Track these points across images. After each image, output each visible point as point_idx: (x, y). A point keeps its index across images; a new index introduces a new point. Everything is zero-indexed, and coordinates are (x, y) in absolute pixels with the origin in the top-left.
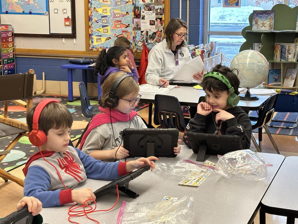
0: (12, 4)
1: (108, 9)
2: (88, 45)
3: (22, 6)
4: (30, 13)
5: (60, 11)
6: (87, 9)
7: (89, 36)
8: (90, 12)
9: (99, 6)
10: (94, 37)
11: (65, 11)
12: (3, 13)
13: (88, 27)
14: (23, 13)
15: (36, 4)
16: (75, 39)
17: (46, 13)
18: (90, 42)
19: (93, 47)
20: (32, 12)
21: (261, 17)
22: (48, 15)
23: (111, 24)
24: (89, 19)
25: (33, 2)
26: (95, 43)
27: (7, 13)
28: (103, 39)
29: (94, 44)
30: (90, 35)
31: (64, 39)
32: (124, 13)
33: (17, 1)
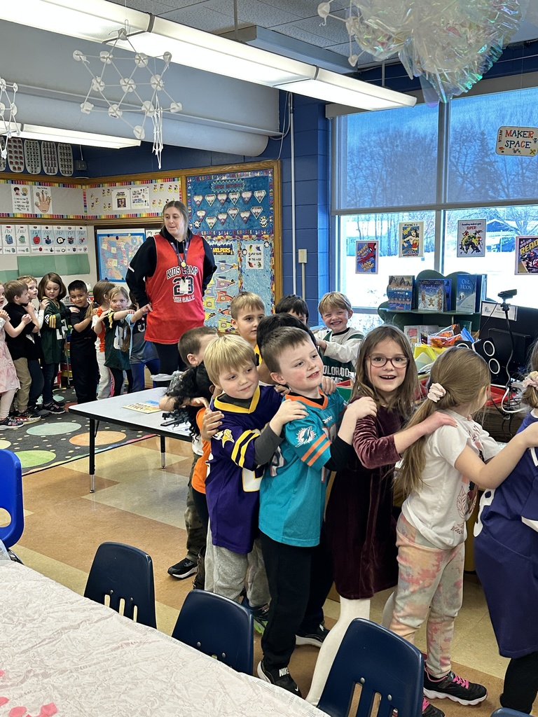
0: (112, 269)
3: (121, 272)
21: (427, 290)
23: (215, 295)
32: (228, 281)
33: (116, 265)
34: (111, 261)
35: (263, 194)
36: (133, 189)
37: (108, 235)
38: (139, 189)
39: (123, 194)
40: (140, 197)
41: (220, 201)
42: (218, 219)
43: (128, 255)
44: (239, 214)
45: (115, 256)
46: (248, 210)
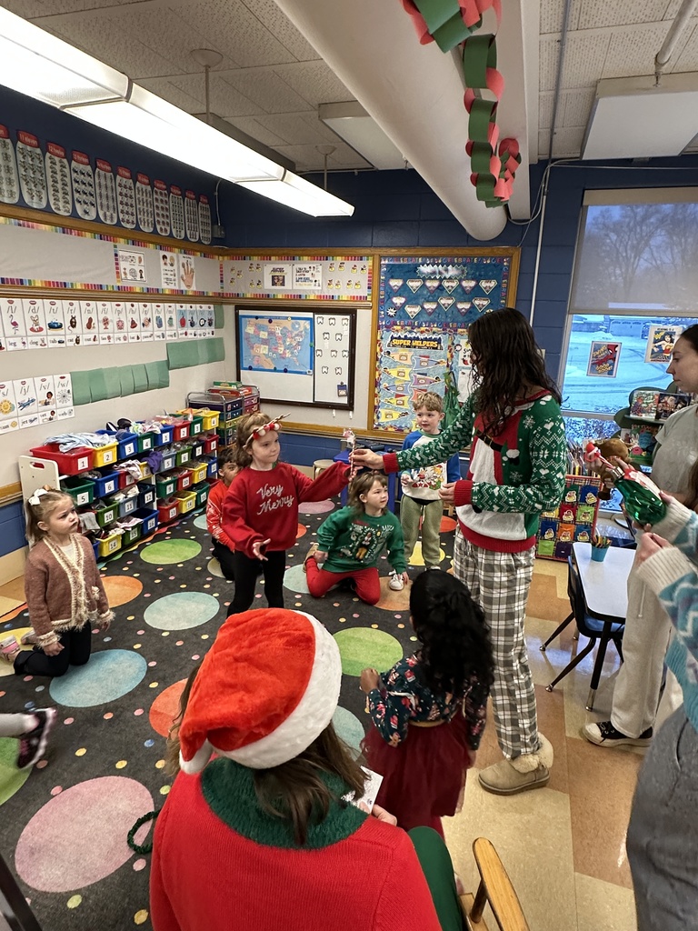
0: (259, 356)
1: (407, 371)
2: (371, 421)
3: (273, 359)
4: (286, 371)
5: (332, 371)
6: (374, 369)
7: (374, 409)
8: (377, 373)
9: (393, 366)
10: (382, 411)
11: (339, 371)
12: (245, 369)
13: (373, 396)
14: (275, 370)
15: (295, 358)
16: (350, 413)
17: (309, 372)
18: (375, 417)
19: (379, 425)
20: (289, 369)
22: (312, 375)
23: (410, 393)
24: (375, 383)
25: (290, 356)
26: (382, 420)
27: (250, 368)
28: (396, 415)
29: (380, 420)
30: (376, 407)
31: (335, 411)
32: (431, 378)
33: (266, 352)
34: (260, 347)
35: (493, 284)
36: (297, 266)
37: (257, 318)
38: (307, 267)
39: (281, 270)
40: (307, 275)
41: (427, 288)
42: (423, 308)
43: (285, 342)
44: (455, 305)
45: (265, 342)
46: (469, 300)
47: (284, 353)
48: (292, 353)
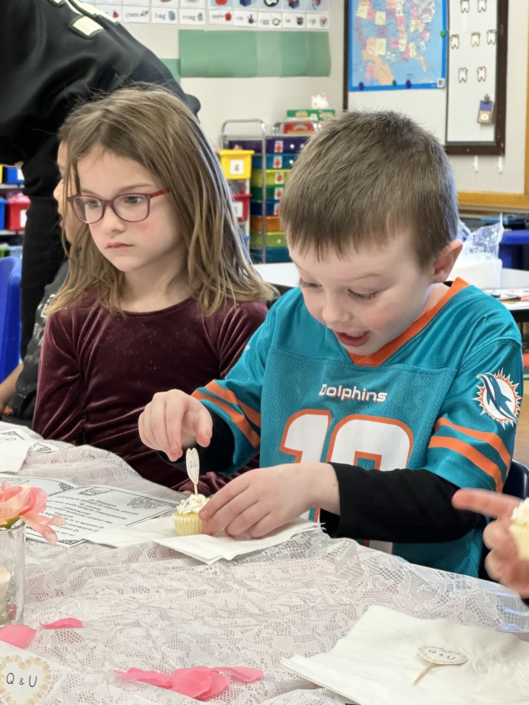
0: (373, 62)
3: (392, 65)
4: (409, 85)
5: (472, 75)
11: (482, 74)
12: (355, 89)
14: (395, 86)
15: (421, 58)
16: (500, 159)
17: (440, 82)
20: (413, 82)
22: (443, 88)
25: (415, 54)
27: (361, 87)
31: (476, 158)
33: (383, 52)
34: (374, 44)
43: (408, 27)
45: (382, 32)
47: (407, 50)
48: (418, 48)
